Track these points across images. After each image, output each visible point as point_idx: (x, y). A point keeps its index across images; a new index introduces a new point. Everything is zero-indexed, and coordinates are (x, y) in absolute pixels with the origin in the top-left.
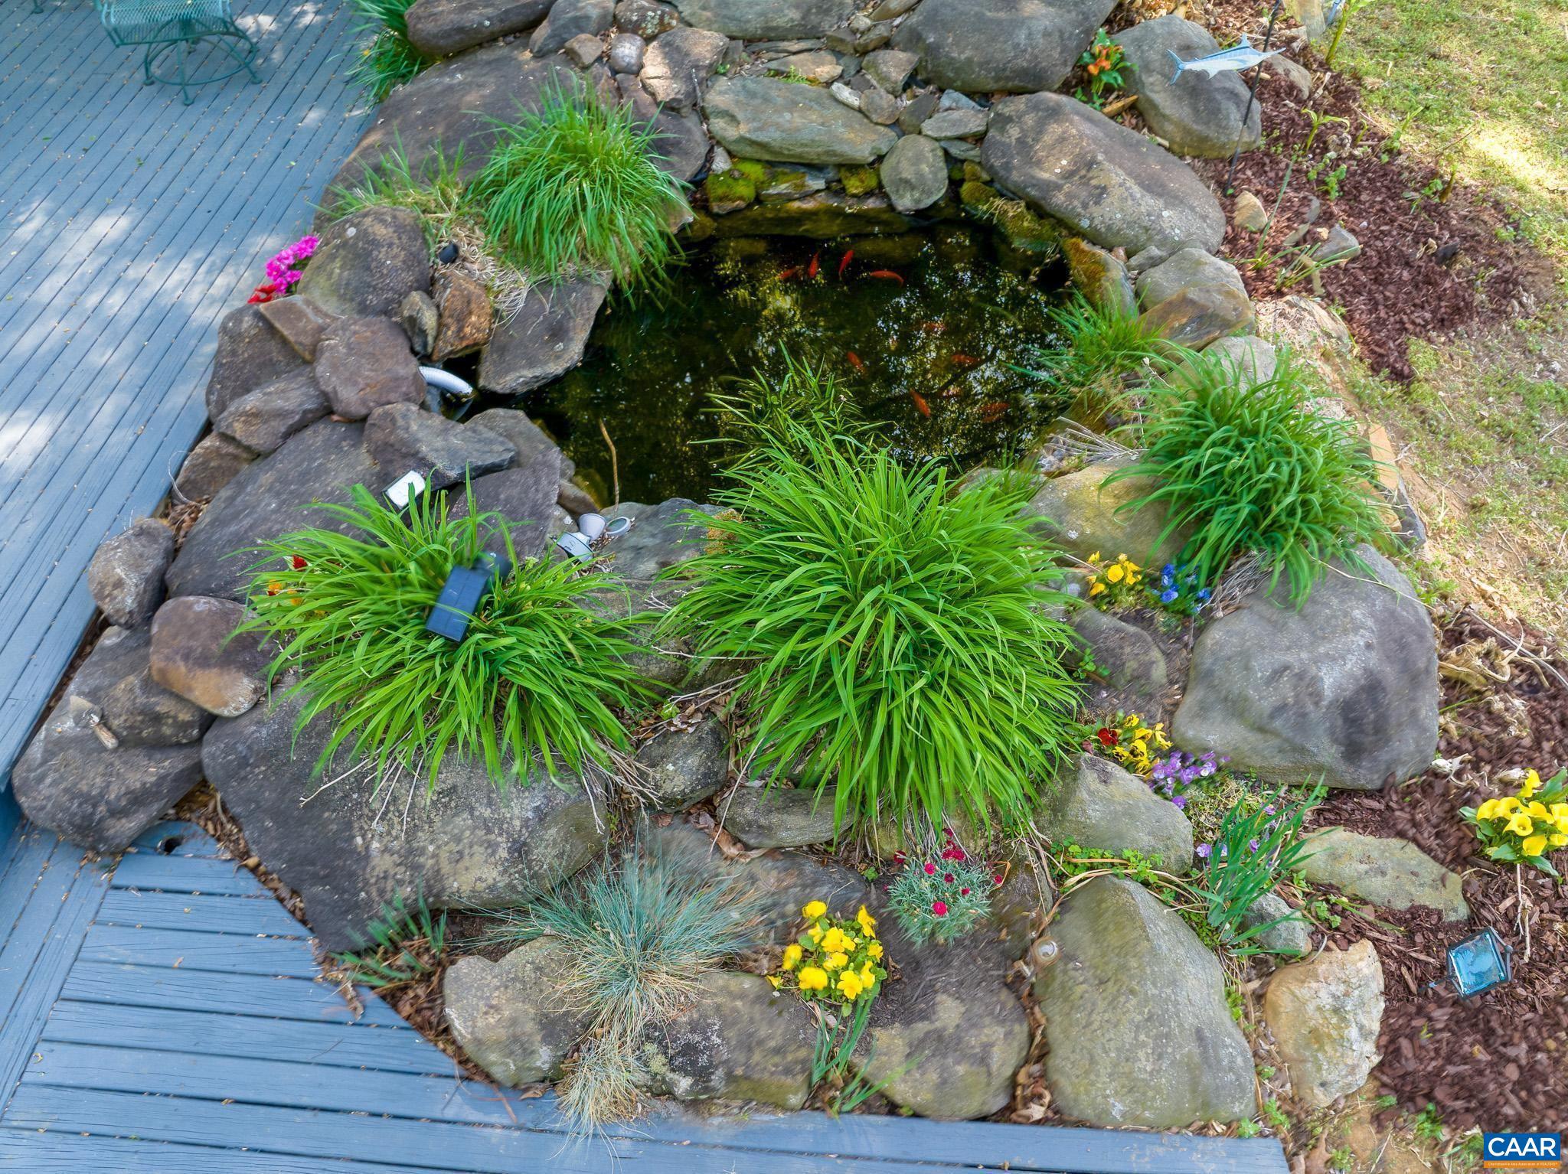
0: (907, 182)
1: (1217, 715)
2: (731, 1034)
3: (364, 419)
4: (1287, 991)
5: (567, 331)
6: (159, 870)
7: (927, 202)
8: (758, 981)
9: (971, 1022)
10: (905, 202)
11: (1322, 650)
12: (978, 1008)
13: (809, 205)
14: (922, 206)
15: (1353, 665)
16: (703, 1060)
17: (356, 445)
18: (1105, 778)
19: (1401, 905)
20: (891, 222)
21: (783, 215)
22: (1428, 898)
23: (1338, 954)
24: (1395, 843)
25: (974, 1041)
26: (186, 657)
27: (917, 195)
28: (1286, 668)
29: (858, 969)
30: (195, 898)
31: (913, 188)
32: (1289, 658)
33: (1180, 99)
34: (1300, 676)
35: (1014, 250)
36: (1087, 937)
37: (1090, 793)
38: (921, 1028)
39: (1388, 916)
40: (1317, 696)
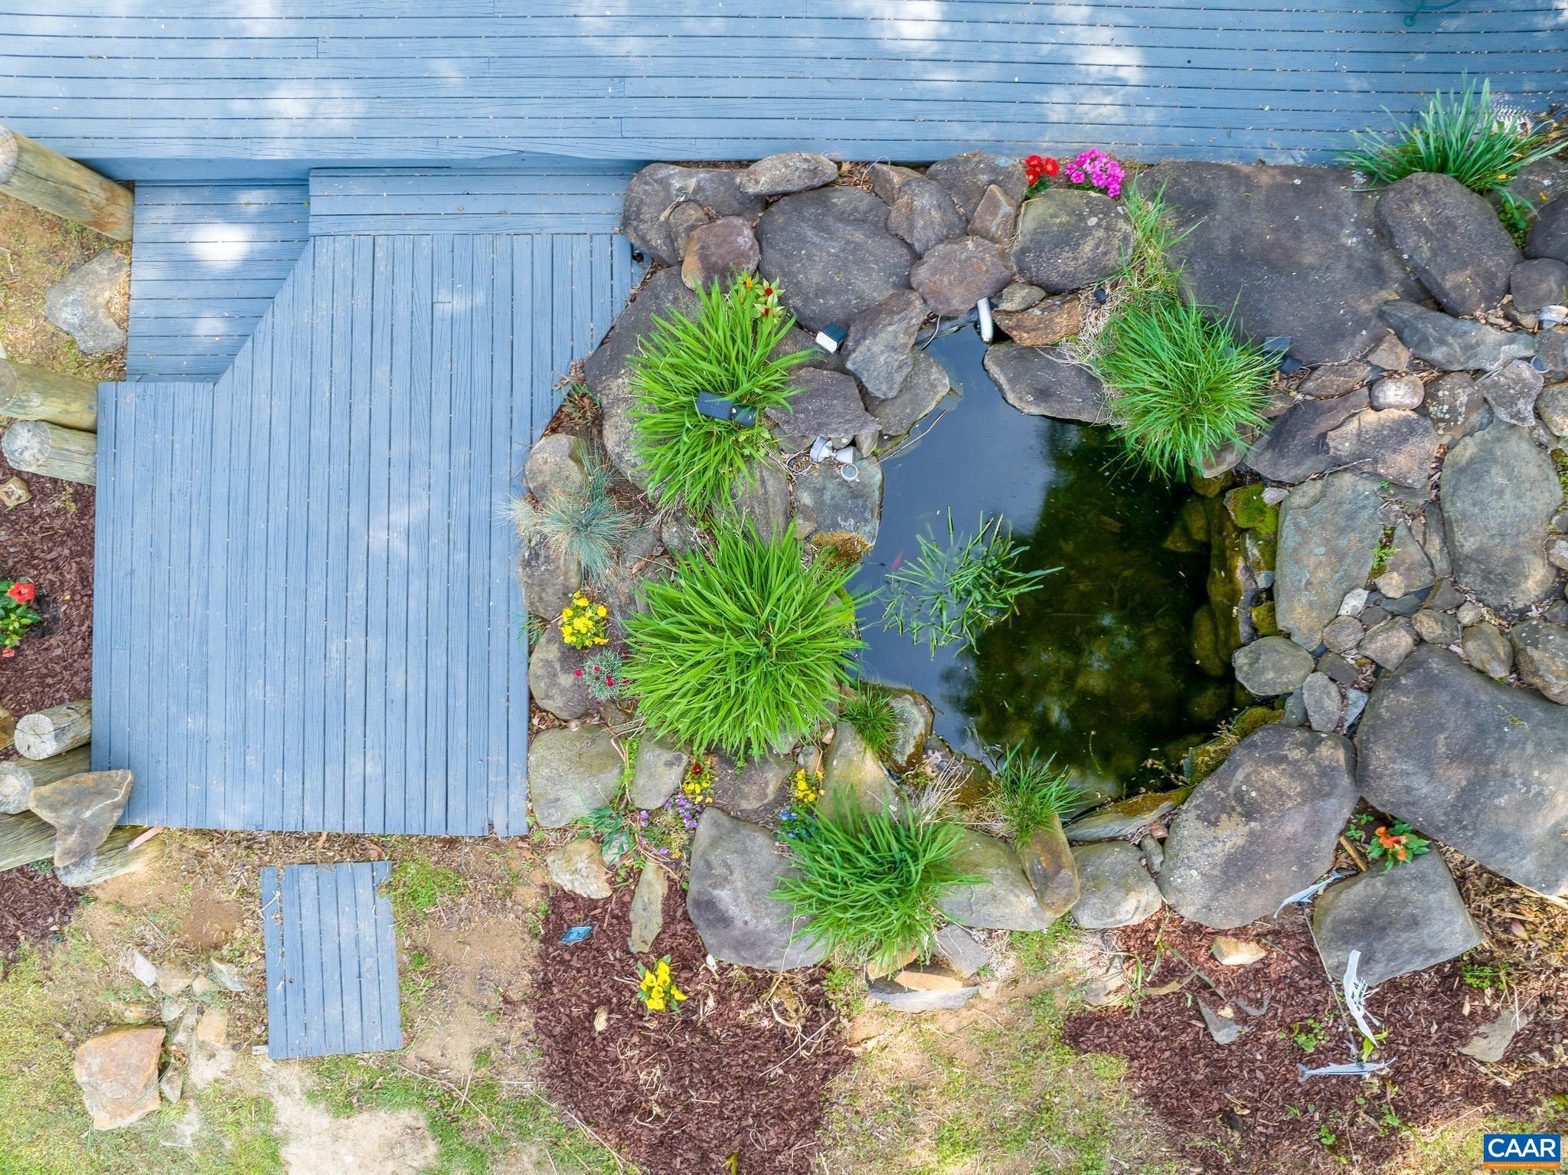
0: (1257, 660)
1: (714, 832)
2: (547, 575)
3: (910, 287)
4: (586, 847)
5: (1045, 401)
6: (622, 256)
7: (1239, 677)
8: (576, 586)
9: (563, 691)
10: (1241, 659)
11: (742, 895)
12: (570, 695)
13: (1240, 575)
14: (1237, 673)
15: (733, 910)
16: (533, 563)
17: (894, 285)
18: (669, 764)
19: (632, 917)
20: (1228, 646)
21: (1228, 553)
22: (636, 932)
23: (605, 877)
24: (660, 920)
25: (554, 692)
26: (702, 248)
27: (1245, 668)
28: (731, 873)
29: (573, 634)
30: (609, 282)
31: (1251, 665)
32: (736, 875)
33: (1360, 910)
34: (726, 879)
35: (1187, 750)
36: (600, 750)
37: (659, 756)
38: (558, 666)
39: (625, 906)
40: (714, 886)
